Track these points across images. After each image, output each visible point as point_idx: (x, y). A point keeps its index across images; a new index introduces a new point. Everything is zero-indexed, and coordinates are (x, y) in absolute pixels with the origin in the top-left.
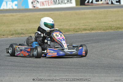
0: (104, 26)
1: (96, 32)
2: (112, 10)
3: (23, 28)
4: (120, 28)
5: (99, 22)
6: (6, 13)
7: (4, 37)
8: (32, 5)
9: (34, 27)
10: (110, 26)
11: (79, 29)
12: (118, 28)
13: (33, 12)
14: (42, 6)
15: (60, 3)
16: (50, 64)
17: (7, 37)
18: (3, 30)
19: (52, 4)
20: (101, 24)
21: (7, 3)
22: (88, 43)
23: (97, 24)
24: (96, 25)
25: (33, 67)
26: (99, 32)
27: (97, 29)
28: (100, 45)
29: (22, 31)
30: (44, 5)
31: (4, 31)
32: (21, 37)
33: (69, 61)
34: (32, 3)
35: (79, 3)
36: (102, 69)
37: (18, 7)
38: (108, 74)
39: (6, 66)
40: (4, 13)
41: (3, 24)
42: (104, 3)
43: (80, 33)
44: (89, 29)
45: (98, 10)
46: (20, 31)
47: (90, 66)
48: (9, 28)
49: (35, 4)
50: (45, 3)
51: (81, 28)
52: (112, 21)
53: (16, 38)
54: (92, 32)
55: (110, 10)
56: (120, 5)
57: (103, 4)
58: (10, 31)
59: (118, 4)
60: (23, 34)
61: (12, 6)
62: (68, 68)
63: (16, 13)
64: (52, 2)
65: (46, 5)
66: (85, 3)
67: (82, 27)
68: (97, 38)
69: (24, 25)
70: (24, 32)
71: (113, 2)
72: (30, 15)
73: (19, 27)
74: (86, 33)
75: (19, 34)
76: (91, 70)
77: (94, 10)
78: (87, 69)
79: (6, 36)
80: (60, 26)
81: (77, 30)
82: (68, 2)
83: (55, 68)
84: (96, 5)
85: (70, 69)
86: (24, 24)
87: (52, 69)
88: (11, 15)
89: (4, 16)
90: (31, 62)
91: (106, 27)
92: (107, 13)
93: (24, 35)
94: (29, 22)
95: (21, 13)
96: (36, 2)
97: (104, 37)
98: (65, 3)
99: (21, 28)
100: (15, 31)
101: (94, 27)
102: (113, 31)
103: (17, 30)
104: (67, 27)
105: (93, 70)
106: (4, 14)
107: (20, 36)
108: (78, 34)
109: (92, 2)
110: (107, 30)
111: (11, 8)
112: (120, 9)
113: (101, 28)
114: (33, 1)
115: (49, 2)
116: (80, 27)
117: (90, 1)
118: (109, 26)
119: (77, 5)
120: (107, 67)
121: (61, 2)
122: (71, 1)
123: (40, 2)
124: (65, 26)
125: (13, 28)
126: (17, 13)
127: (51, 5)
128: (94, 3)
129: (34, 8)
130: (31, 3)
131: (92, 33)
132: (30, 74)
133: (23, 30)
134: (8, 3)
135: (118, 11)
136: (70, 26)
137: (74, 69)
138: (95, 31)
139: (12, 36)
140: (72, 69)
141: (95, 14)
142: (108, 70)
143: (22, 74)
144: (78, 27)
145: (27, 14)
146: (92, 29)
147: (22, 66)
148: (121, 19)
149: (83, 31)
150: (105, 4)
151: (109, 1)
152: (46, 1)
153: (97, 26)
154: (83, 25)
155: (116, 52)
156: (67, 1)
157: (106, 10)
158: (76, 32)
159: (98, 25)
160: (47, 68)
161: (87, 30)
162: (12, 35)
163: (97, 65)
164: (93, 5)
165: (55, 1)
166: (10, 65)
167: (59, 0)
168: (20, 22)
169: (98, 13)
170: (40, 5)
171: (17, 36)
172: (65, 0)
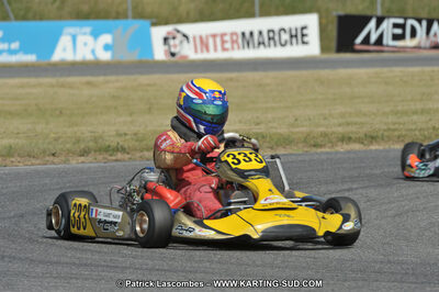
0: (414, 127)
1: (387, 147)
3: (124, 129)
5: (396, 113)
6: (69, 75)
7: (56, 160)
8: (167, 47)
10: (437, 126)
11: (325, 135)
13: (168, 72)
14: (202, 51)
15: (263, 43)
17: (65, 162)
18: (53, 135)
19: (235, 46)
20: (405, 119)
21: (74, 38)
22: (355, 186)
23: (391, 119)
24: (386, 123)
27: (389, 138)
30: (208, 50)
31: (56, 139)
32: (116, 160)
34: (166, 40)
35: (334, 44)
39: (52, 263)
40: (61, 76)
41: (58, 112)
42: (423, 45)
43: (327, 150)
44: (362, 135)
45: (397, 70)
46: (113, 142)
47: (353, 271)
48: (76, 129)
49: (175, 46)
50: (211, 41)
51: (333, 133)
53: (96, 165)
54: (373, 147)
57: (418, 47)
58: (78, 141)
60: (123, 150)
61: (93, 52)
63: (105, 75)
64: (235, 38)
65: (216, 50)
66: (353, 44)
67: (334, 129)
69: (129, 119)
70: (126, 146)
72: (154, 84)
73: (110, 127)
74: (349, 152)
75: (107, 149)
79: (63, 158)
80: (258, 124)
81: (319, 141)
82: (294, 40)
84: (394, 52)
86: (131, 114)
88: (89, 83)
89: (63, 86)
91: (421, 130)
92: (432, 80)
93: (127, 156)
94: (150, 109)
95: (122, 78)
96: (179, 36)
98: (283, 42)
99: (117, 131)
100: (95, 140)
101: (379, 130)
103: (101, 137)
104: (284, 130)
105: (360, 283)
106: (62, 80)
107: (114, 158)
108: (322, 153)
109: (379, 41)
111: (90, 57)
113: (404, 133)
114: (169, 33)
115: (227, 38)
116: (330, 130)
117: (374, 38)
118: (434, 128)
119: (324, 49)
121: (269, 39)
122: (303, 35)
123: (194, 38)
124: (275, 125)
125: (89, 128)
127: (233, 48)
128: (388, 46)
130: (162, 41)
131: (371, 150)
133: (123, 138)
134: (81, 39)
136: (292, 126)
138: (382, 143)
139: (82, 159)
141: (386, 83)
142: (413, 286)
144: (322, 129)
145: (144, 79)
146: (373, 138)
147: (107, 266)
149: (339, 143)
150: (425, 48)
152: (214, 36)
153: (392, 127)
154: (341, 121)
156: (292, 36)
158: (315, 146)
159: (394, 124)
160: (197, 275)
161: (355, 141)
162: (85, 153)
164: (382, 51)
165: (247, 35)
166: (68, 260)
167: (260, 33)
168: (115, 108)
169: (398, 79)
170: (193, 50)
171: (100, 157)
172: (282, 33)
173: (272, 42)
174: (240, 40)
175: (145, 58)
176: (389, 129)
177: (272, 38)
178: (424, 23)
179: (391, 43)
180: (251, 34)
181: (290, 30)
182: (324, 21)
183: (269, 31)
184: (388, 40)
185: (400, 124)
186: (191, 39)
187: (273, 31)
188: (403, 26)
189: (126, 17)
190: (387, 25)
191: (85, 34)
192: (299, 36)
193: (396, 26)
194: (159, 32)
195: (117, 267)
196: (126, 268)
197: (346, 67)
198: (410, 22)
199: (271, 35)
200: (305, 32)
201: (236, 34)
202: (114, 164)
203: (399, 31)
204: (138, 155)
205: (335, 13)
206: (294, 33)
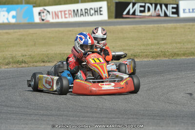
0: (153, 51)
1: (141, 60)
2: (165, 25)
3: (25, 53)
4: (178, 55)
8: (40, 17)
9: (42, 53)
12: (175, 54)
13: (41, 28)
14: (56, 18)
15: (83, 15)
16: (68, 111)
19: (70, 16)
20: (149, 47)
23: (142, 47)
24: (140, 50)
25: (40, 115)
26: (145, 61)
27: (142, 56)
28: (147, 81)
29: (22, 58)
30: (58, 18)
32: (22, 67)
33: (98, 105)
34: (39, 13)
35: (114, 15)
36: (150, 119)
37: (16, 20)
38: (159, 126)
42: (153, 15)
45: (143, 26)
46: (21, 59)
47: (131, 114)
48: (3, 53)
49: (44, 16)
50: (60, 14)
52: (165, 44)
53: (14, 69)
55: (162, 25)
56: (178, 18)
57: (151, 16)
58: (5, 59)
59: (176, 16)
60: (25, 62)
61: (7, 19)
62: (96, 117)
64: (70, 12)
65: (62, 17)
66: (123, 15)
68: (142, 70)
69: (26, 49)
70: (26, 61)
71: (168, 13)
72: (36, 33)
73: (18, 52)
75: (18, 62)
76: (132, 120)
77: (137, 26)
78: (126, 118)
82: (96, 13)
83: (76, 117)
84: (140, 18)
85: (100, 118)
86: (27, 46)
87: (72, 118)
90: (38, 107)
91: (155, 52)
92: (158, 30)
93: (27, 65)
94: (35, 44)
95: (21, 30)
96: (45, 12)
97: (153, 69)
98: (91, 14)
99: (22, 54)
100: (12, 58)
101: (137, 52)
102: (167, 59)
103: (15, 57)
105: (136, 120)
107: (21, 66)
109: (134, 13)
110: (157, 57)
111: (6, 21)
112: (178, 24)
113: (148, 54)
114: (41, 10)
115: (67, 12)
117: (131, 12)
118: (161, 51)
119: (109, 17)
120: (158, 116)
121: (85, 13)
122: (100, 11)
123: (52, 12)
125: (9, 53)
126: (15, 30)
127: (69, 17)
128: (137, 15)
129: (43, 22)
130: (38, 14)
132: (36, 126)
133: (25, 57)
134: (2, 13)
135: (175, 28)
137: (106, 118)
138: (139, 58)
139: (7, 66)
140: (103, 118)
141: (139, 32)
142: (159, 121)
143: (23, 126)
145: (31, 31)
148: (179, 41)
150: (154, 16)
151: (160, 12)
152: (61, 12)
153: (143, 51)
154: (121, 48)
155: (172, 91)
156: (95, 11)
157: (156, 25)
159: (144, 49)
162: (8, 64)
163: (142, 112)
164: (135, 18)
165: (76, 11)
166: (5, 111)
167: (81, 10)
168: (19, 44)
169: (143, 30)
170: (52, 18)
171: (15, 66)
172: (91, 10)
173: (87, 14)
174: (72, 14)
175: (31, 21)
176: (142, 52)
177: (87, 12)
178: (154, 5)
179: (139, 14)
180: (77, 10)
181: (95, 9)
182: (109, 4)
183: (85, 9)
184: (137, 13)
185: (146, 50)
186: (51, 13)
187: (87, 9)
188: (144, 7)
189: (22, 3)
190: (137, 6)
191: (3, 11)
192: (98, 11)
193: (141, 6)
194: (36, 10)
195: (27, 114)
196: (31, 114)
197: (119, 25)
198: (147, 5)
199: (86, 11)
200: (101, 9)
201: (71, 11)
202: (21, 68)
203: (142, 9)
204: (32, 64)
205: (114, 1)
206: (96, 10)
